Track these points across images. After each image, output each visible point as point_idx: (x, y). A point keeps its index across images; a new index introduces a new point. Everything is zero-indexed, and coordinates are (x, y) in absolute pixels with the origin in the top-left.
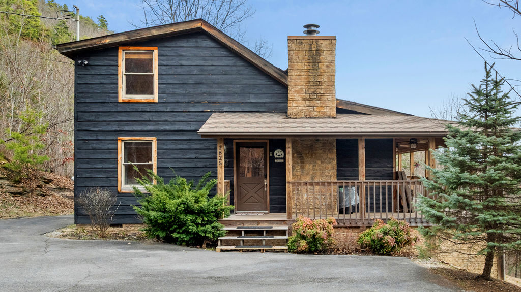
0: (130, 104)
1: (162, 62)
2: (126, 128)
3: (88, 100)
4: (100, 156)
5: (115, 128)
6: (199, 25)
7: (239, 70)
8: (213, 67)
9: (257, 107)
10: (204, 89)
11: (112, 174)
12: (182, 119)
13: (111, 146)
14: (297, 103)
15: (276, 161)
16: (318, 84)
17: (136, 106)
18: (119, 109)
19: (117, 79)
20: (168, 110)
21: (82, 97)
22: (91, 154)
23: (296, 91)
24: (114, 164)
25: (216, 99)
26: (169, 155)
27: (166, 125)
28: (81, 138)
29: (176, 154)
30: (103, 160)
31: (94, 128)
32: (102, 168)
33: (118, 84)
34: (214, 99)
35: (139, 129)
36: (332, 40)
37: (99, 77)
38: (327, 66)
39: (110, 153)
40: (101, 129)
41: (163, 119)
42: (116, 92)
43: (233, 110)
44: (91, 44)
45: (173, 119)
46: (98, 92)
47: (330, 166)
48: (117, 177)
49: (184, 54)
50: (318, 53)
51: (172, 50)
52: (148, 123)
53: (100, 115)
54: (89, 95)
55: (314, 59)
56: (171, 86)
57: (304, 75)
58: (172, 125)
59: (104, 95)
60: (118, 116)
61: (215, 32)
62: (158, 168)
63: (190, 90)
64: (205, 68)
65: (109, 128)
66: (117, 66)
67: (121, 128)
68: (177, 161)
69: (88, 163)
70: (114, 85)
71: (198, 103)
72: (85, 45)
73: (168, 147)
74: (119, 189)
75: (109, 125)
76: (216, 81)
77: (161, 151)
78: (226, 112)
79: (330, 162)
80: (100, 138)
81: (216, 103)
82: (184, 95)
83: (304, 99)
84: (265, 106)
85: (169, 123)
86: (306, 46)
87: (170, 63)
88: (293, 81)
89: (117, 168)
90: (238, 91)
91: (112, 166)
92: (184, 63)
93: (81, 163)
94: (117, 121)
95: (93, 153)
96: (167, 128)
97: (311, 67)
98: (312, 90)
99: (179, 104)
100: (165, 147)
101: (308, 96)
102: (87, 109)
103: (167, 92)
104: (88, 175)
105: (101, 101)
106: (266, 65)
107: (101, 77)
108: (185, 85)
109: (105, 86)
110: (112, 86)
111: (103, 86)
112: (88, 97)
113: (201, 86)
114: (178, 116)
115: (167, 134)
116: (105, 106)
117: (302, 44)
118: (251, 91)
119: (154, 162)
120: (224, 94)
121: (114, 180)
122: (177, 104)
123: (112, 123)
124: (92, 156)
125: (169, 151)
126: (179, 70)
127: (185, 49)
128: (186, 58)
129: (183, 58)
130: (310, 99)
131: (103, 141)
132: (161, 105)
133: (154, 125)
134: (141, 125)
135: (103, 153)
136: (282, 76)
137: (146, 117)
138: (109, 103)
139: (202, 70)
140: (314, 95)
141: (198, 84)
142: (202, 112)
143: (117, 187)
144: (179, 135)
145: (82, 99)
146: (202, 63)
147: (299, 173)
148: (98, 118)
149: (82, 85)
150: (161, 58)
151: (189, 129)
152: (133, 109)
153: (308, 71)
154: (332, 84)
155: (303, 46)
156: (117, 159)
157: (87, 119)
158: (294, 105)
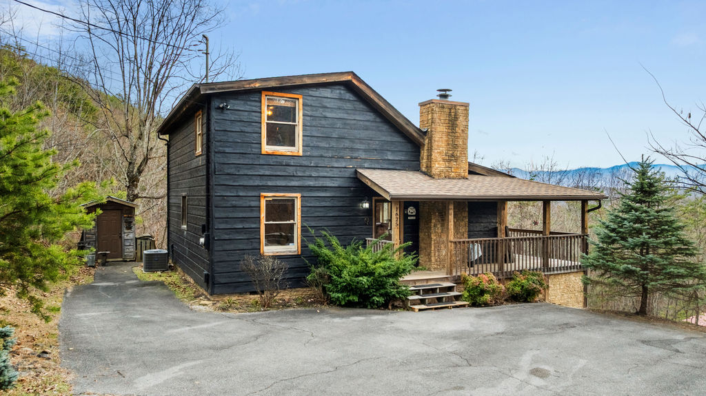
0: (273, 157)
1: (306, 112)
2: (270, 183)
3: (227, 150)
4: (241, 215)
5: (257, 183)
6: (349, 78)
7: (379, 127)
8: (355, 122)
9: (394, 164)
10: (347, 144)
11: (253, 236)
12: (325, 174)
13: (253, 204)
14: (439, 164)
15: (409, 218)
16: (455, 147)
17: (280, 159)
18: (262, 162)
19: (261, 128)
20: (312, 165)
21: (220, 147)
22: (230, 212)
23: (438, 152)
24: (255, 223)
25: (357, 155)
26: (313, 213)
27: (311, 181)
28: (219, 194)
29: (320, 212)
30: (243, 219)
31: (234, 182)
32: (243, 228)
33: (261, 133)
34: (355, 155)
35: (284, 185)
36: (466, 106)
37: (239, 124)
38: (462, 130)
39: (252, 211)
40: (241, 184)
41: (307, 174)
42: (258, 142)
43: (373, 166)
44: (239, 87)
45: (316, 175)
46: (239, 141)
47: (463, 223)
48: (260, 239)
49: (328, 106)
50: (456, 118)
51: (317, 100)
52: (293, 178)
53: (240, 168)
54: (228, 144)
55: (452, 122)
56: (315, 139)
57: (445, 138)
58: (316, 180)
59: (244, 144)
60: (260, 170)
61: (364, 86)
62: (302, 227)
63: (333, 144)
64: (348, 122)
65: (251, 183)
66: (261, 113)
67: (263, 183)
68: (321, 219)
69: (227, 222)
70: (257, 135)
71: (340, 158)
72: (232, 88)
73: (312, 205)
74: (262, 251)
75: (250, 179)
76: (358, 136)
77: (305, 209)
78: (367, 168)
79: (463, 220)
80: (241, 195)
81: (357, 158)
82: (327, 149)
83: (444, 160)
84: (401, 164)
85: (313, 178)
86: (447, 110)
87: (314, 113)
88: (436, 143)
89: (260, 228)
90: (378, 147)
91: (253, 226)
92: (329, 115)
93: (220, 223)
94: (260, 175)
95: (233, 212)
96: (311, 183)
97: (450, 131)
98: (451, 152)
99: (323, 158)
100: (309, 205)
101: (447, 158)
102: (226, 161)
103: (312, 145)
104: (227, 237)
105: (242, 151)
106: (407, 124)
107: (243, 124)
108: (329, 139)
109: (247, 134)
110: (255, 135)
111: (244, 135)
112: (227, 147)
113: (344, 140)
114: (322, 171)
115: (311, 191)
116: (246, 158)
117: (443, 107)
118: (388, 148)
119: (297, 220)
120: (365, 151)
121: (256, 242)
122: (320, 158)
123: (254, 178)
124: (231, 215)
125: (313, 209)
126: (323, 122)
127: (329, 100)
128: (329, 110)
129: (327, 110)
130: (449, 161)
131: (244, 198)
132: (305, 158)
133: (297, 181)
134: (285, 180)
135: (245, 212)
136: (420, 136)
137: (291, 170)
138: (250, 154)
139: (345, 124)
140: (452, 158)
141: (340, 138)
142: (345, 167)
143: (260, 249)
144: (323, 191)
145: (221, 148)
146: (345, 116)
147: (440, 231)
148: (239, 171)
149: (219, 132)
150: (306, 108)
151: (333, 185)
152: (277, 162)
153: (448, 134)
154: (465, 148)
155: (445, 110)
156: (260, 218)
157: (226, 171)
158: (437, 166)
